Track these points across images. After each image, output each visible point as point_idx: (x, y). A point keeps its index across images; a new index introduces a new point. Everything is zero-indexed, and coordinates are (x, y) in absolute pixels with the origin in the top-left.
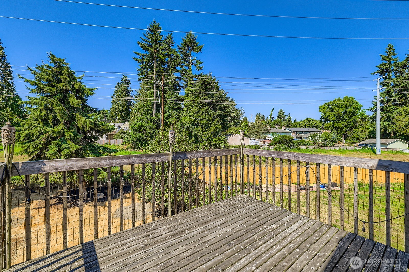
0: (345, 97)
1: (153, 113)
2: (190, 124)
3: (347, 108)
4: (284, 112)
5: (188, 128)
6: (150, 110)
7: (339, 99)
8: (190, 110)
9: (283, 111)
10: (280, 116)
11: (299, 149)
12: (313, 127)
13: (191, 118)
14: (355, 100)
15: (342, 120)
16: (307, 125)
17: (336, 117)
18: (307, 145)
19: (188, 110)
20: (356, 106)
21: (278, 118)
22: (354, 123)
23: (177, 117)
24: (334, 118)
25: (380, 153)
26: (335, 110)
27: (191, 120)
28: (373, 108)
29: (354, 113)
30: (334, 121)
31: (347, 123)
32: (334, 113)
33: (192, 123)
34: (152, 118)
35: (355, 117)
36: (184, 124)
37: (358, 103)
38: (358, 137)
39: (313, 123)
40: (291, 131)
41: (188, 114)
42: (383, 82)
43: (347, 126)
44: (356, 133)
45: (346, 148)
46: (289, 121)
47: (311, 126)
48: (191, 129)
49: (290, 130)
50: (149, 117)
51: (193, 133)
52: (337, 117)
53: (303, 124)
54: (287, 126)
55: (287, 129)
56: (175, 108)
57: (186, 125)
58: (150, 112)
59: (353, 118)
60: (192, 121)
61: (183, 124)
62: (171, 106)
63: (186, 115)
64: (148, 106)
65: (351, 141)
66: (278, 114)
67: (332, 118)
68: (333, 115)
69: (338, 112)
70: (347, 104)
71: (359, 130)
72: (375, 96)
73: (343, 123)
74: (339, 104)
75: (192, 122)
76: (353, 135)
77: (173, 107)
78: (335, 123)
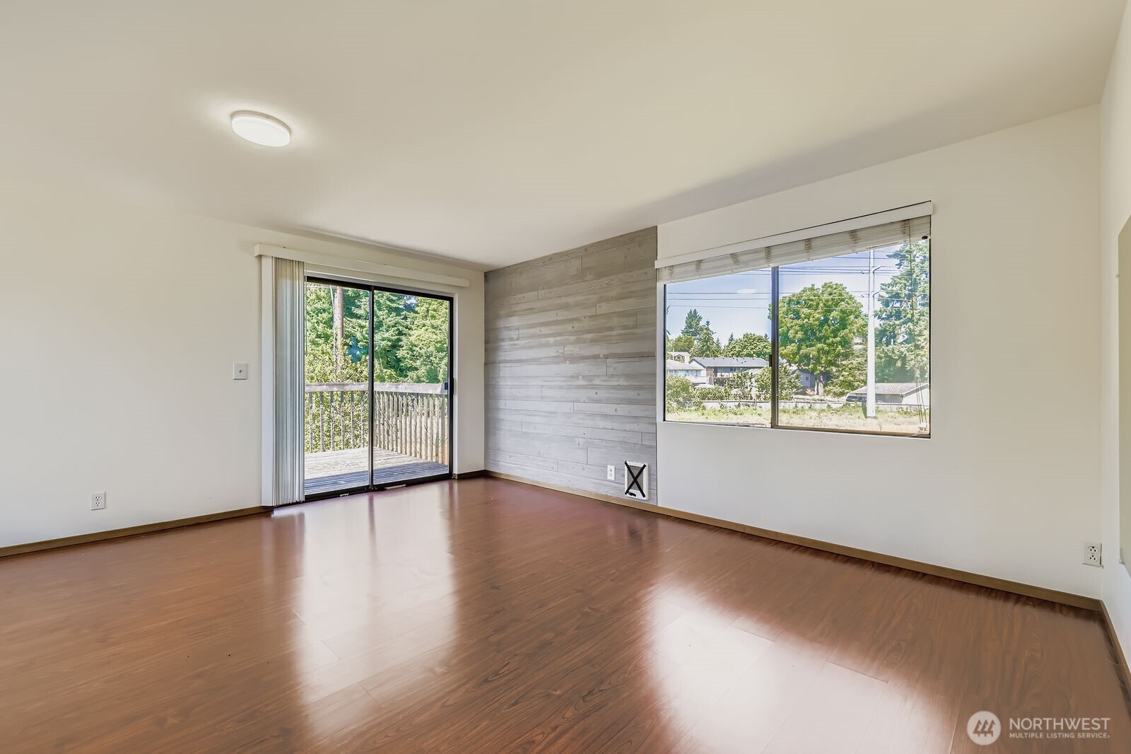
0: (826, 284)
1: (332, 319)
2: (432, 349)
3: (828, 310)
4: (700, 318)
5: (428, 357)
6: (324, 311)
7: (812, 289)
8: (434, 310)
9: (699, 313)
10: (690, 327)
11: (704, 408)
12: (758, 356)
13: (438, 332)
14: (847, 290)
15: (819, 340)
16: (745, 352)
17: (806, 333)
18: (721, 398)
19: (428, 311)
20: (846, 307)
21: (687, 332)
22: (842, 346)
23: (398, 329)
24: (800, 335)
25: (874, 415)
26: (803, 316)
27: (435, 337)
28: (880, 311)
29: (843, 323)
30: (801, 340)
31: (828, 345)
32: (799, 322)
33: (438, 345)
34: (329, 331)
35: (846, 331)
36: (418, 349)
37: (853, 298)
38: (852, 379)
39: (760, 347)
40: (704, 367)
41: (428, 322)
42: (901, 251)
43: (828, 352)
44: (847, 369)
45: (809, 405)
46: (707, 342)
47: (754, 353)
48: (437, 361)
49: (701, 365)
50: (320, 328)
51: (441, 370)
52: (807, 331)
53: (737, 350)
54: (703, 353)
55: (695, 360)
56: (394, 305)
57: (422, 351)
58: (325, 315)
59: (842, 333)
60: (439, 339)
61: (414, 348)
62: (381, 301)
63: (424, 326)
64: (319, 298)
65: (838, 389)
66: (686, 322)
67: (797, 333)
68: (797, 328)
69: (809, 319)
70: (827, 301)
71: (854, 362)
72: (883, 285)
73: (819, 345)
74: (812, 300)
75: (440, 342)
76: (843, 376)
77: (388, 303)
78: (804, 347)
